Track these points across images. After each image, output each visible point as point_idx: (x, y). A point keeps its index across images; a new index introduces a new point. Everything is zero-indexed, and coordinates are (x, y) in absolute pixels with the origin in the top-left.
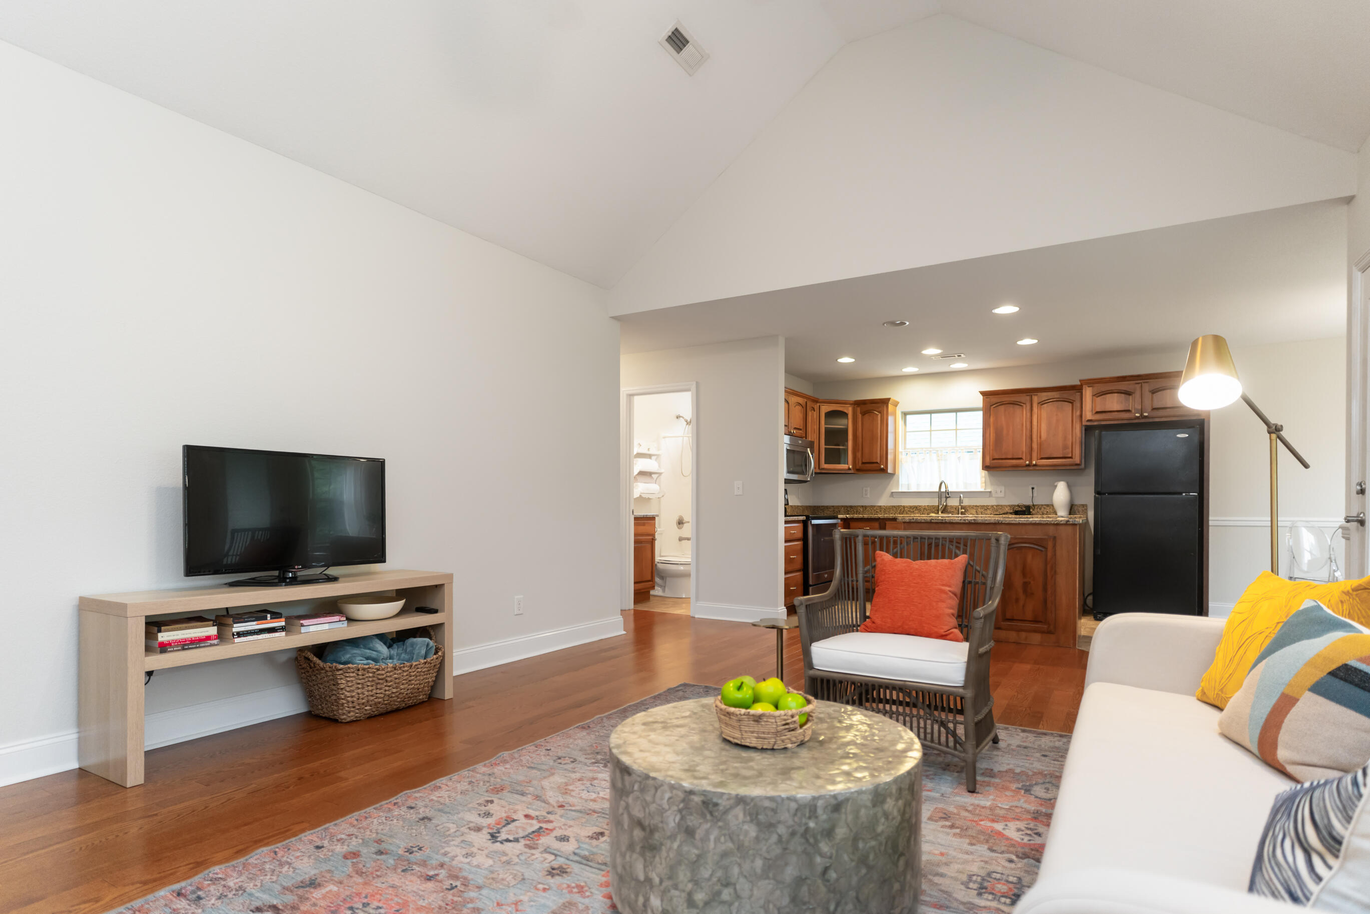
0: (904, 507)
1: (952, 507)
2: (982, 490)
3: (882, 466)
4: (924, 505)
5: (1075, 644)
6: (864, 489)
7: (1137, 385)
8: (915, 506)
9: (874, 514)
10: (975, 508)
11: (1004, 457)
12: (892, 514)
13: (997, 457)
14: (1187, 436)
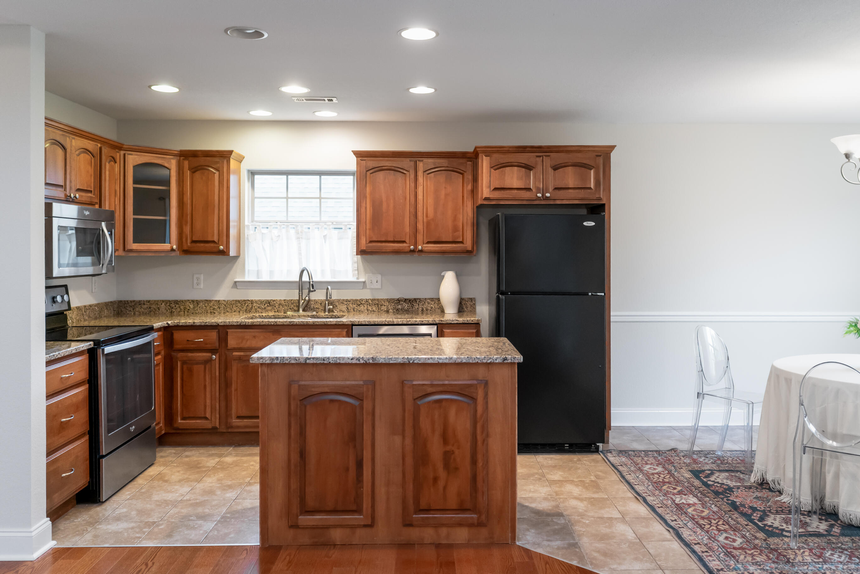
0: (252, 302)
1: (316, 302)
2: (354, 279)
3: (221, 247)
4: (278, 299)
5: (514, 538)
6: (195, 276)
7: (538, 159)
8: (268, 300)
9: (211, 312)
10: (346, 303)
11: (383, 240)
12: (235, 311)
13: (375, 239)
14: (593, 224)
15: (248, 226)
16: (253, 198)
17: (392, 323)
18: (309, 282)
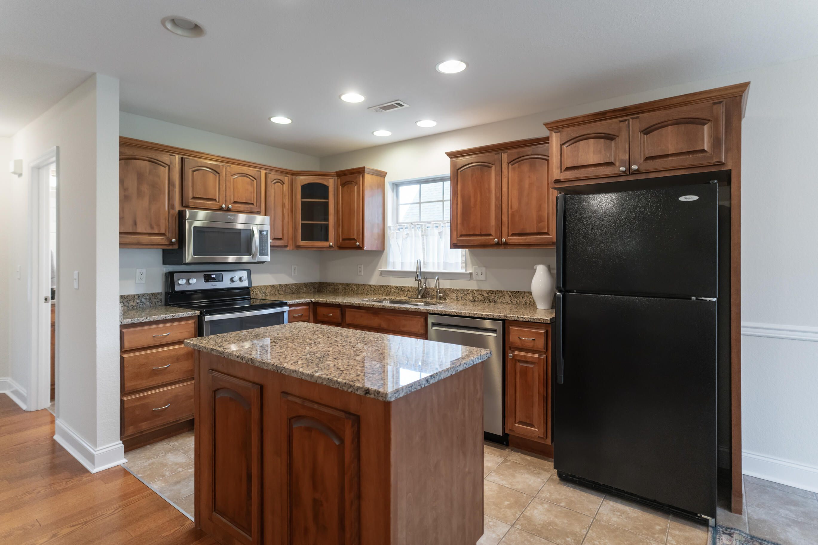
0: (390, 287)
1: (433, 290)
3: (358, 243)
6: (359, 266)
7: (622, 124)
8: (400, 287)
9: (366, 294)
10: (455, 292)
11: (471, 233)
12: (380, 294)
13: (464, 233)
14: (695, 198)
15: (390, 227)
16: (398, 205)
17: (460, 315)
18: (416, 272)
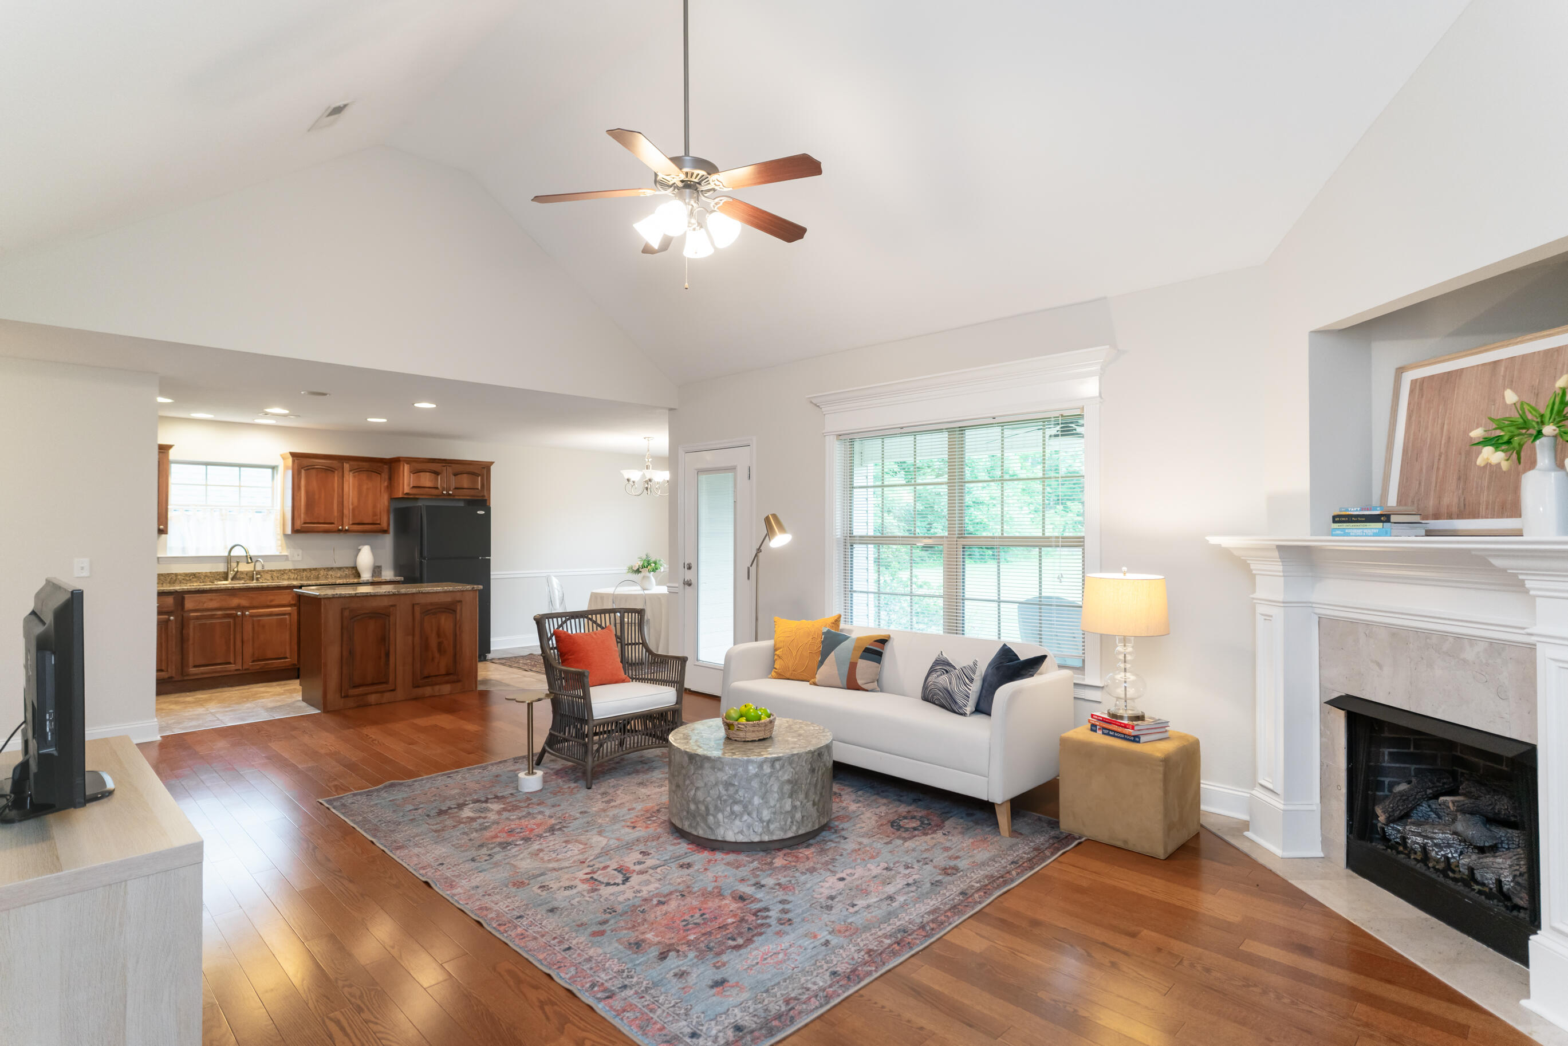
0: (176, 575)
1: (242, 573)
2: (278, 554)
3: (162, 527)
4: (204, 571)
7: (443, 468)
8: (193, 573)
10: (271, 573)
11: (316, 521)
13: (308, 521)
14: (483, 512)
